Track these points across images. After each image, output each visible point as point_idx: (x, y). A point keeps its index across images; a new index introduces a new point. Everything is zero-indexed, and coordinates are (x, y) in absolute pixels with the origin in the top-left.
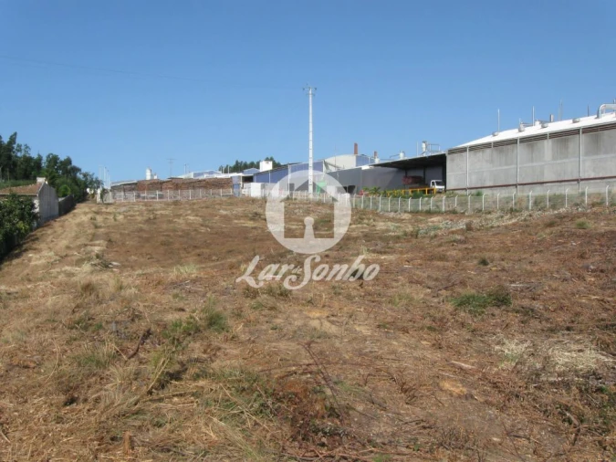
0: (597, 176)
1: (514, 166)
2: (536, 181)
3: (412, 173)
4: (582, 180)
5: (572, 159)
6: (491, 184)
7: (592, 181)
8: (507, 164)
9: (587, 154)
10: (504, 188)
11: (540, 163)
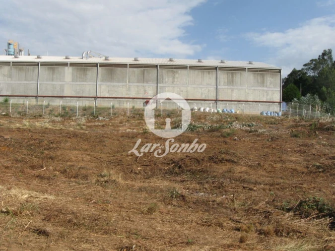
1: (34, 82)
4: (98, 98)
5: (90, 83)
10: (22, 98)
11: (61, 83)
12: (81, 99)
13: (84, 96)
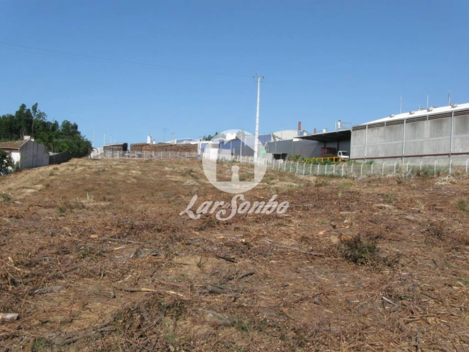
0: (464, 152)
1: (400, 141)
2: (416, 154)
3: (329, 145)
4: (452, 154)
5: (445, 137)
6: (383, 155)
7: (460, 156)
8: (395, 140)
9: (456, 133)
10: (392, 159)
11: (421, 140)
12: (438, 157)
13: (440, 153)
